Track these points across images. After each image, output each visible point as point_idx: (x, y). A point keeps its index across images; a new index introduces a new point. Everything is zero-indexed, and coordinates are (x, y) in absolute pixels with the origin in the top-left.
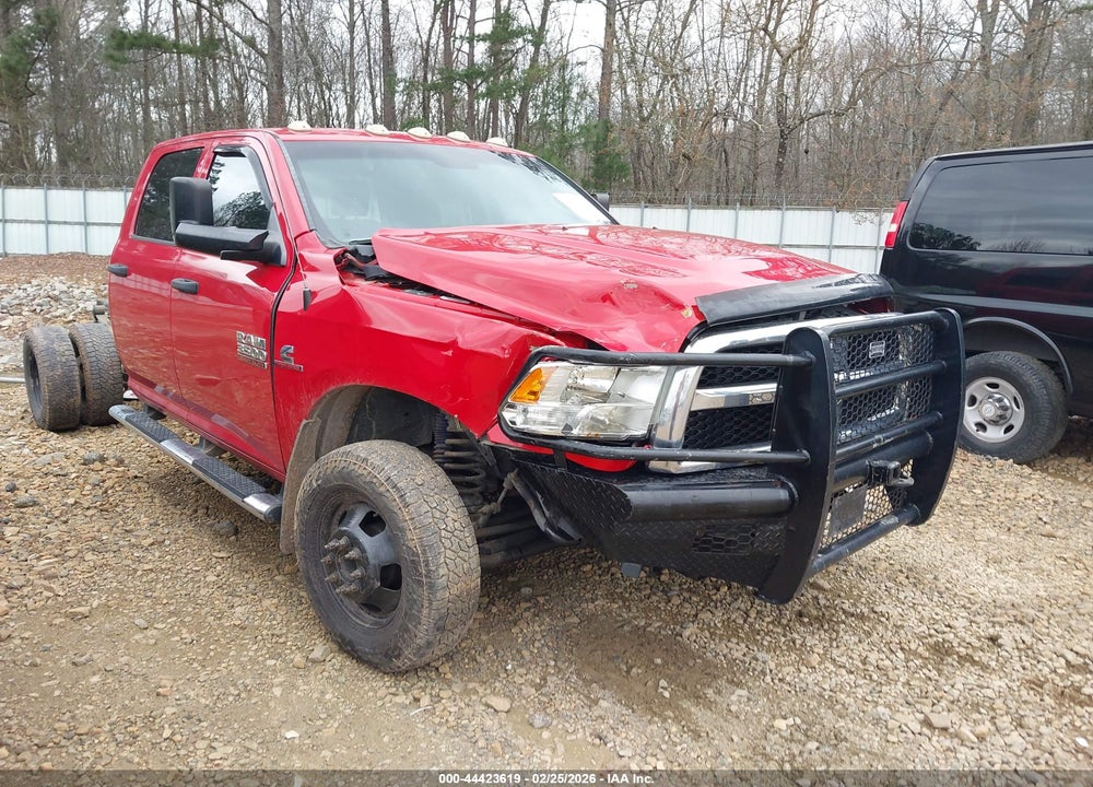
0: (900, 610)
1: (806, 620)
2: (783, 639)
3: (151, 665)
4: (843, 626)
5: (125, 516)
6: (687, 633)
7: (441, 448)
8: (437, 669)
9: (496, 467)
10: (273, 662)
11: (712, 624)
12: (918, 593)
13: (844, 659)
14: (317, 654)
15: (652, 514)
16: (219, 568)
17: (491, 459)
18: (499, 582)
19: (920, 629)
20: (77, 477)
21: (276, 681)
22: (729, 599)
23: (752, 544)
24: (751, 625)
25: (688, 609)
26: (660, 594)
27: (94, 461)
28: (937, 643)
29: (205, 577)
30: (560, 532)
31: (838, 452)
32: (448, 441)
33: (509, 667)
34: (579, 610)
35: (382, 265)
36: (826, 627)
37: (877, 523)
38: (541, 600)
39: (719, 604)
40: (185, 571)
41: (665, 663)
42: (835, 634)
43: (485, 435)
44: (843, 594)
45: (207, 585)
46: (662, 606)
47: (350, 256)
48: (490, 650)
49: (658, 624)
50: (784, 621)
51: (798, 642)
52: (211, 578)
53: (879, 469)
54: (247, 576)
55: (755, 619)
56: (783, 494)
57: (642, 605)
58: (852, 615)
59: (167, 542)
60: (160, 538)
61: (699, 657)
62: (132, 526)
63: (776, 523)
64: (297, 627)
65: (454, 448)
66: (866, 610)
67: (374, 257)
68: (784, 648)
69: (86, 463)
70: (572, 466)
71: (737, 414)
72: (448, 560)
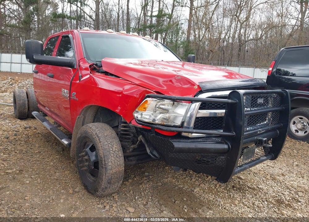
0: (267, 187)
1: (235, 189)
2: (227, 195)
3: (26, 190)
4: (247, 192)
5: (32, 144)
6: (195, 190)
7: (120, 127)
8: (113, 197)
9: (136, 133)
10: (63, 191)
11: (204, 188)
12: (273, 182)
13: (247, 203)
16: (55, 161)
17: (134, 131)
18: (139, 170)
19: (273, 194)
20: (22, 132)
21: (63, 197)
22: (211, 180)
23: (215, 162)
24: (217, 189)
25: (197, 183)
26: (189, 177)
27: (28, 128)
28: (278, 200)
29: (50, 163)
30: (154, 155)
31: (245, 134)
32: (122, 124)
33: (137, 198)
34: (162, 181)
35: (103, 69)
36: (242, 191)
37: (259, 158)
38: (151, 177)
39: (207, 182)
40: (44, 161)
41: (187, 200)
42: (244, 195)
43: (130, 122)
44: (248, 181)
45: (50, 166)
46: (189, 181)
47: (94, 66)
48: (131, 192)
49: (187, 187)
50: (228, 189)
51: (232, 196)
52: (52, 164)
53: (260, 140)
54: (63, 164)
55: (218, 187)
56: (226, 146)
57: (182, 181)
58: (251, 188)
59: (42, 152)
60: (40, 151)
61: (198, 199)
62: (33, 147)
63: (223, 156)
64: (73, 181)
66: (255, 187)
67: (102, 66)
68: (227, 197)
69: (25, 128)
70: (157, 133)
71: (213, 119)
72: (112, 161)
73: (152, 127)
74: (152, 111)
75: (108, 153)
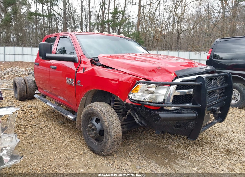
0: (217, 142)
1: (196, 144)
2: (191, 149)
3: (48, 154)
4: (205, 146)
5: (38, 120)
6: (169, 147)
7: (113, 104)
8: (113, 155)
9: (126, 108)
10: (76, 153)
11: (175, 145)
12: (221, 138)
13: (206, 153)
14: (85, 151)
15: (165, 120)
16: (61, 132)
17: (125, 107)
18: (124, 135)
19: (223, 147)
20: (26, 111)
21: (77, 158)
22: (178, 139)
23: (187, 126)
24: (184, 145)
25: (169, 142)
26: (162, 138)
27: (30, 107)
28: (227, 150)
29: (58, 134)
30: (141, 123)
31: (208, 105)
32: (115, 102)
33: (130, 155)
34: (144, 142)
35: (100, 63)
36: (201, 146)
37: (213, 122)
38: (135, 139)
39: (176, 141)
40: (53, 132)
41: (165, 154)
42: (203, 148)
43: (125, 101)
44: (203, 138)
45: (58, 135)
46: (163, 141)
47: (93, 61)
48: (125, 151)
49: (162, 145)
50: (191, 144)
51: (195, 149)
52: (59, 134)
53: (214, 109)
54: (67, 133)
55: (184, 144)
56: (195, 115)
57: (158, 141)
58: (207, 143)
59: (48, 126)
60: (47, 125)
61: (173, 153)
62: (40, 122)
63: (193, 121)
64: (80, 145)
65: (116, 104)
66: (209, 142)
67: (99, 61)
68: (192, 151)
69: (28, 108)
70: (146, 108)
71: (184, 96)
72: (114, 129)
73: (142, 104)
74: (142, 93)
75: (111, 124)
